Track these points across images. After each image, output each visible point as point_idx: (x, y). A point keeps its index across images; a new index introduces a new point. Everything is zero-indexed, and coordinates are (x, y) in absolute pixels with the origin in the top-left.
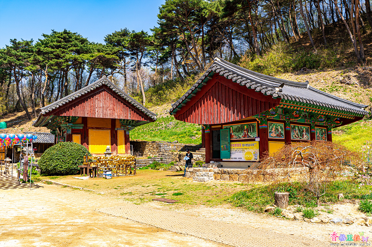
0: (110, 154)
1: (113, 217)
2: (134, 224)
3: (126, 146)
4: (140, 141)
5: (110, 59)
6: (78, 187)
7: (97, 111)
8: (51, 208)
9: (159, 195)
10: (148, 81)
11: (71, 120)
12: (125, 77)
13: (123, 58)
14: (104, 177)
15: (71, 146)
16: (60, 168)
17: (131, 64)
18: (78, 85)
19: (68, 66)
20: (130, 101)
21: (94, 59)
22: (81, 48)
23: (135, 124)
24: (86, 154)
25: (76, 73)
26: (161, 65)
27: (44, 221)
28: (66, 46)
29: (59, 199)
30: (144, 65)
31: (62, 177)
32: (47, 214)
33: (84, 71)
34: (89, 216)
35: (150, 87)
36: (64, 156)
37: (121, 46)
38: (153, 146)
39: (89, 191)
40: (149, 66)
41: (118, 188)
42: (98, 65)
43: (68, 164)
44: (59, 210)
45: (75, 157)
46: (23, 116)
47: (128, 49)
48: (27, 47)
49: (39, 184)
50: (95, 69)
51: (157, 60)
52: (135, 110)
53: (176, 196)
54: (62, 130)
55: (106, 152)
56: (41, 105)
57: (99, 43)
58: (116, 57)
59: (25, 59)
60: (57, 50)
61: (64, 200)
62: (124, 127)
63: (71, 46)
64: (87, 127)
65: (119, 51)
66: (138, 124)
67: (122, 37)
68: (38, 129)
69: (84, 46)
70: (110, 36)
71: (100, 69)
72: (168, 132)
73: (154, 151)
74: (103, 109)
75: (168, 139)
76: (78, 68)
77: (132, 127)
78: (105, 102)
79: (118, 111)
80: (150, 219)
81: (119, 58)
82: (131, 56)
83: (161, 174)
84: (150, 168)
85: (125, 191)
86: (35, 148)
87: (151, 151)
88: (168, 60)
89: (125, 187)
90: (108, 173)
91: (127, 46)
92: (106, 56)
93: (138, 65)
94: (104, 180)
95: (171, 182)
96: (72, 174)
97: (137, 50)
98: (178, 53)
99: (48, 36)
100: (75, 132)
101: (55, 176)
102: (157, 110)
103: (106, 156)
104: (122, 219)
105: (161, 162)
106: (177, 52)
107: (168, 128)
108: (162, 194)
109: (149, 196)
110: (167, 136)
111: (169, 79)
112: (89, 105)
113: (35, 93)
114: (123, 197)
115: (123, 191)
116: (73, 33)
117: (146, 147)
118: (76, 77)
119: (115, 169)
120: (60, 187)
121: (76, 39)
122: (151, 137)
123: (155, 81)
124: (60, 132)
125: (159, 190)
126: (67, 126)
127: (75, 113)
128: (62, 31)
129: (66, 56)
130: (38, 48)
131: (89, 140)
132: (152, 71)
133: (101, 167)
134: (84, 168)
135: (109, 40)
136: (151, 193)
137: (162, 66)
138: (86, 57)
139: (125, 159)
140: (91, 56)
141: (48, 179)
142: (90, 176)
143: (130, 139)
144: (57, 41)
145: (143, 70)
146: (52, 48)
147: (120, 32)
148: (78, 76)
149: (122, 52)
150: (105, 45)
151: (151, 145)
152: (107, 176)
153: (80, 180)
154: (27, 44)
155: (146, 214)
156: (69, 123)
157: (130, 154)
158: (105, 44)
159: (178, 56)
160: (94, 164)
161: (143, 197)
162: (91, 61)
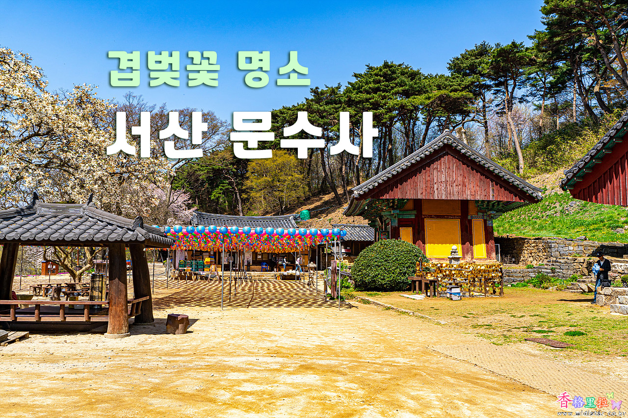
0: (457, 259)
1: (453, 361)
2: (485, 375)
3: (487, 247)
4: (514, 236)
5: (458, 99)
6: (407, 311)
7: (437, 189)
8: (364, 339)
9: (539, 332)
10: (528, 129)
11: (397, 205)
12: (486, 127)
13: (480, 94)
14: (448, 297)
15: (397, 246)
16: (382, 279)
17: (496, 102)
18: (409, 146)
19: (392, 118)
20: (491, 169)
21: (432, 102)
22: (411, 86)
23: (504, 207)
24: (419, 259)
25: (405, 128)
26: (553, 97)
27: (354, 355)
28: (388, 87)
29: (378, 327)
30: (519, 102)
31: (384, 293)
32: (359, 346)
33: (418, 123)
34: (417, 355)
35: (532, 140)
36: (386, 261)
37: (477, 74)
38: (537, 245)
39: (422, 317)
40: (530, 102)
41: (469, 316)
42: (439, 110)
43: (393, 273)
44: (376, 343)
45: (403, 264)
46: (332, 200)
47: (489, 76)
48: (333, 97)
49: (352, 302)
50: (434, 118)
51: (543, 90)
52: (501, 183)
53: (571, 337)
54: (385, 221)
55: (451, 257)
56: (354, 182)
57: (439, 75)
58: (468, 94)
59: (331, 114)
60: (375, 95)
61: (384, 329)
62: (483, 213)
63: (394, 85)
64: (421, 215)
65: (473, 83)
66: (508, 207)
67: (478, 59)
68: (351, 219)
69: (416, 84)
70: (458, 59)
71: (443, 116)
72: (567, 220)
73: (538, 256)
74: (446, 185)
75: (565, 234)
76: (408, 120)
77: (499, 213)
78: (449, 173)
79: (471, 186)
80: (514, 370)
81: (474, 94)
82: (495, 88)
83: (550, 297)
84: (532, 285)
85: (481, 321)
86: (348, 248)
87: (533, 254)
88: (566, 86)
89: (482, 315)
90: (454, 291)
91: (486, 72)
92: (452, 94)
93: (508, 103)
94: (448, 302)
95: (567, 311)
96: (400, 289)
97: (505, 76)
98: (586, 70)
99: (361, 75)
100: (403, 223)
101: (374, 292)
102: (546, 180)
103: (451, 262)
104: (466, 365)
105: (553, 274)
106: (584, 69)
107: (567, 212)
108: (545, 332)
109: (520, 333)
110: (564, 228)
111: (569, 122)
112: (424, 180)
113: (346, 166)
114: (476, 331)
115: (477, 322)
116: (398, 64)
117: (525, 248)
118: (405, 134)
119: (467, 284)
120: (381, 308)
121: (403, 74)
122: (533, 230)
123: (540, 128)
124: (382, 224)
125: (542, 323)
126: (391, 215)
127: (402, 193)
128: (380, 64)
129: (388, 103)
130: (347, 97)
131: (426, 237)
132: (535, 109)
133: (443, 281)
134: (417, 281)
135: (456, 67)
136: (525, 329)
137: (555, 99)
138: (419, 100)
139: (483, 268)
140: (426, 99)
141: (364, 295)
142: (427, 294)
143: (496, 234)
144: (376, 82)
145: (518, 111)
146: (368, 93)
147: (475, 51)
148: (408, 133)
149: (478, 85)
150: (449, 77)
151: (533, 245)
152: (453, 296)
153: (412, 300)
154: (333, 92)
155: (508, 361)
156: (394, 209)
157: (494, 260)
158: (450, 75)
159: (587, 76)
160: (432, 275)
161: (509, 334)
162: (427, 105)
